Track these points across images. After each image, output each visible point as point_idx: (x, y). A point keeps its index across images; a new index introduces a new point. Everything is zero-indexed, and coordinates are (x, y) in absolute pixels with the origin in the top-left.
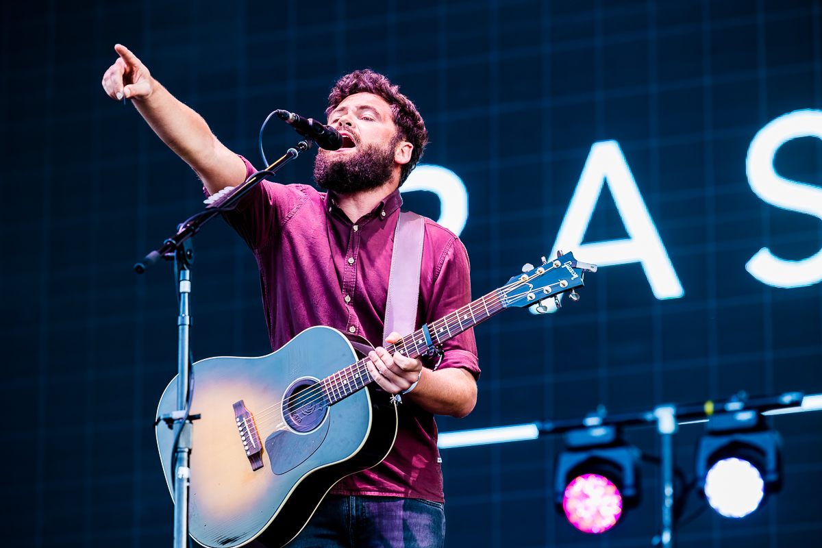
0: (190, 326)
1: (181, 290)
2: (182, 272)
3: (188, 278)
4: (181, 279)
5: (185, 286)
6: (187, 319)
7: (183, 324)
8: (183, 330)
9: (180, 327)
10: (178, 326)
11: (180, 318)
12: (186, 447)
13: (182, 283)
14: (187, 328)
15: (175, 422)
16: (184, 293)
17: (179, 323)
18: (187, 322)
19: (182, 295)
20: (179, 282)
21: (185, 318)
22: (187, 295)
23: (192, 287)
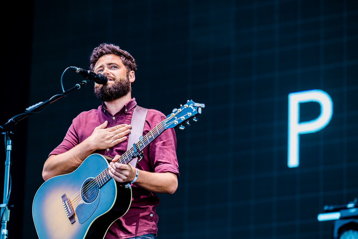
0: (10, 165)
1: (7, 149)
2: (8, 141)
3: (10, 144)
4: (7, 144)
5: (9, 148)
6: (9, 162)
7: (7, 165)
8: (7, 167)
9: (6, 166)
10: (5, 166)
11: (6, 162)
12: (6, 220)
13: (8, 146)
14: (9, 166)
15: (2, 209)
16: (9, 150)
17: (6, 164)
18: (9, 164)
19: (7, 152)
20: (7, 146)
21: (8, 163)
22: (10, 152)
23: (12, 148)
